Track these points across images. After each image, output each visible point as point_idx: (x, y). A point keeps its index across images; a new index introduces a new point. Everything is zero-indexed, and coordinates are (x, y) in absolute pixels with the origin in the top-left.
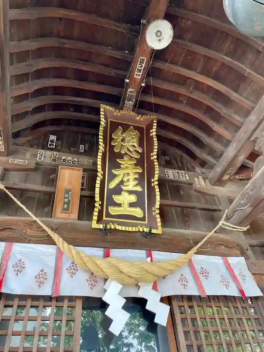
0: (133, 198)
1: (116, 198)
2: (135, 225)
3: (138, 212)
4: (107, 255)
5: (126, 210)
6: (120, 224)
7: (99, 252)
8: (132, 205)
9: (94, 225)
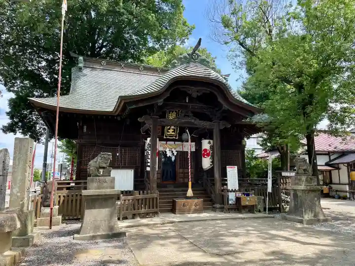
0: (173, 130)
1: (169, 131)
2: (172, 137)
3: (173, 133)
4: (166, 144)
5: (171, 133)
6: (170, 137)
7: (165, 142)
8: (172, 132)
9: (165, 138)
